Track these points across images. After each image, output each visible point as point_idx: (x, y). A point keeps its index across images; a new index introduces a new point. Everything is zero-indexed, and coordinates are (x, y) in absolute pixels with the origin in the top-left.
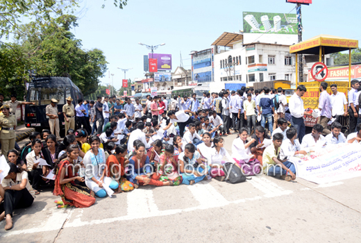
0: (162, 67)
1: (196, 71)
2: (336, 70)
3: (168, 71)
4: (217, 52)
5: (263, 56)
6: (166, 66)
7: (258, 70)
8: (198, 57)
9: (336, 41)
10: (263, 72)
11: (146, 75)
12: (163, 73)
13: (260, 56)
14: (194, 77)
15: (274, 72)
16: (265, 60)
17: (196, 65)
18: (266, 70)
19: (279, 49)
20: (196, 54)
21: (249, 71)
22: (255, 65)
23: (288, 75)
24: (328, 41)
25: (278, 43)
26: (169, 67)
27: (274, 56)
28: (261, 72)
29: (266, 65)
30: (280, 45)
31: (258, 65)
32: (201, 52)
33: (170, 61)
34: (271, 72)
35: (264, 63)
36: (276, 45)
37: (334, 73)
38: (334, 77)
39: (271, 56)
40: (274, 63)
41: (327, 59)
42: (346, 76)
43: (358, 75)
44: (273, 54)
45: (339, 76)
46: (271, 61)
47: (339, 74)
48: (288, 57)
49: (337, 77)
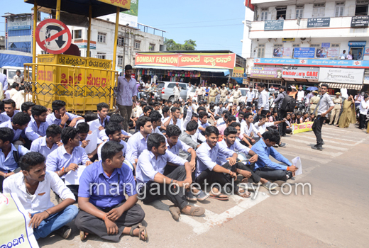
1: (12, 39)
2: (162, 56)
5: (92, 33)
7: (85, 47)
8: (15, 22)
10: (92, 50)
14: (9, 46)
15: (104, 52)
16: (94, 37)
17: (12, 32)
18: (95, 48)
19: (111, 27)
22: (81, 41)
25: (110, 21)
27: (105, 34)
29: (95, 43)
30: (113, 23)
31: (86, 41)
32: (18, 15)
34: (100, 51)
35: (93, 40)
36: (108, 22)
37: (159, 59)
38: (160, 63)
39: (102, 34)
40: (104, 42)
41: (161, 46)
42: (170, 64)
43: (181, 64)
44: (104, 32)
45: (164, 63)
46: (101, 39)
47: (164, 61)
48: (120, 38)
49: (162, 63)
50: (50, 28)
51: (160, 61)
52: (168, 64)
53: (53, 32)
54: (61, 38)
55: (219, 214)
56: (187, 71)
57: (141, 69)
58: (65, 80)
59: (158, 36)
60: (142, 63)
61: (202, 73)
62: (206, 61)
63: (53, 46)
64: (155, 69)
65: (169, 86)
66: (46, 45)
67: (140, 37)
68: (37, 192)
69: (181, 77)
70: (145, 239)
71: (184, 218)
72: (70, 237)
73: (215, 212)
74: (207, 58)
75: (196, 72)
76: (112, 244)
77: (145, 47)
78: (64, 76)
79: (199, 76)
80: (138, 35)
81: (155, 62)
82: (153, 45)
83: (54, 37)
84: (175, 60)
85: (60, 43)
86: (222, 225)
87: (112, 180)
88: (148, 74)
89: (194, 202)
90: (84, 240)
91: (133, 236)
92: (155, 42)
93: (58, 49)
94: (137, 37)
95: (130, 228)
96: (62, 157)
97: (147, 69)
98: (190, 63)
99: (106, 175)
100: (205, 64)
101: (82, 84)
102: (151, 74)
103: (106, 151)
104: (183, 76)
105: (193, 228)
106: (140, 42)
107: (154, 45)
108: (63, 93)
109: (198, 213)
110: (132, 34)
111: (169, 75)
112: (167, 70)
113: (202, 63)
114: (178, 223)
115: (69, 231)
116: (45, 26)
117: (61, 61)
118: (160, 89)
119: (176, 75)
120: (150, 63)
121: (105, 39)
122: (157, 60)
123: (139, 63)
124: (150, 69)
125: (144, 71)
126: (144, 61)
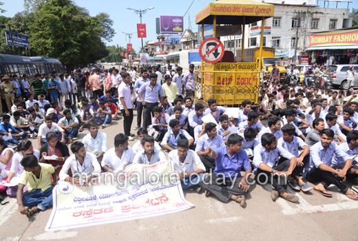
0: (174, 29)
3: (179, 33)
6: (177, 28)
9: (236, 7)
10: (266, 36)
11: (158, 38)
12: (174, 36)
15: (279, 36)
16: (270, 23)
18: (270, 33)
19: (286, 9)
21: (251, 35)
22: (257, 28)
23: (294, 39)
24: (223, 8)
25: (285, 3)
26: (181, 29)
27: (280, 18)
28: (263, 36)
29: (270, 28)
30: (288, 5)
31: (261, 28)
33: (182, 23)
34: (275, 36)
35: (268, 25)
36: (283, 5)
37: (338, 38)
38: (338, 42)
39: (277, 18)
40: (279, 26)
41: (345, 20)
42: (351, 42)
44: (279, 16)
45: (344, 42)
46: (276, 23)
47: (344, 39)
48: (296, 19)
49: (341, 42)
50: (209, 45)
51: (339, 40)
52: (348, 42)
53: (211, 47)
54: (216, 51)
55: (313, 205)
57: (316, 51)
58: (220, 81)
59: (342, 9)
60: (317, 44)
63: (211, 57)
64: (332, 50)
65: (343, 69)
66: (207, 58)
67: (318, 15)
68: (185, 162)
70: (244, 206)
71: (280, 200)
72: (200, 192)
73: (310, 203)
76: (222, 203)
77: (324, 25)
78: (219, 78)
80: (317, 13)
81: (332, 42)
82: (334, 21)
83: (211, 51)
85: (216, 54)
86: (309, 214)
87: (233, 159)
88: (323, 55)
89: (298, 191)
90: (207, 196)
91: (237, 202)
92: (337, 17)
93: (215, 59)
94: (315, 15)
95: (236, 197)
96: (206, 141)
97: (323, 50)
99: (229, 155)
101: (233, 84)
102: (326, 55)
103: (232, 139)
105: (283, 209)
106: (318, 19)
107: (336, 20)
108: (219, 91)
109: (293, 200)
110: (308, 12)
111: (348, 55)
112: (346, 50)
114: (274, 203)
115: (199, 189)
116: (206, 44)
117: (217, 68)
118: (331, 73)
119: (357, 54)
120: (327, 43)
121: (279, 23)
122: (335, 39)
123: (314, 44)
124: (326, 50)
125: (318, 52)
126: (319, 41)
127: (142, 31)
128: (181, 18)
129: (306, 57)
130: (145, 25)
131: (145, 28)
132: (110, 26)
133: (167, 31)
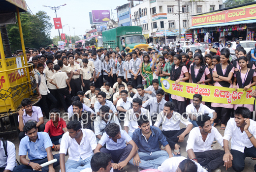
0: (103, 20)
1: (121, 22)
4: (133, 6)
5: (163, 7)
6: (106, 19)
7: (159, 18)
8: (121, 11)
10: (164, 20)
11: (92, 27)
12: (104, 25)
13: (160, 7)
15: (173, 19)
16: (165, 10)
17: (120, 18)
18: (166, 18)
20: (120, 8)
21: (153, 20)
22: (156, 15)
23: (185, 21)
27: (173, 6)
28: (162, 20)
29: (166, 14)
31: (159, 14)
32: (122, 6)
33: (109, 15)
34: (170, 20)
35: (164, 13)
38: (210, 22)
39: (170, 6)
40: (173, 12)
41: (220, 6)
42: (219, 21)
43: (228, 19)
45: (214, 21)
46: (170, 10)
47: (214, 19)
48: (185, 6)
49: (212, 22)
51: (210, 20)
52: (217, 21)
56: (234, 26)
57: (197, 29)
60: (197, 24)
61: (248, 25)
62: (251, 13)
64: (207, 28)
67: (201, 2)
69: (229, 31)
74: (252, 10)
75: (242, 25)
77: (206, 9)
79: (245, 28)
81: (206, 22)
82: (213, 6)
84: (223, 17)
88: (202, 32)
94: (198, 3)
97: (201, 29)
98: (236, 18)
100: (251, 16)
102: (204, 32)
104: (231, 30)
106: (201, 6)
110: (193, 1)
111: (218, 31)
112: (216, 27)
113: (247, 15)
119: (224, 30)
120: (203, 23)
121: (173, 10)
122: (208, 19)
123: (195, 24)
124: (203, 28)
125: (198, 30)
126: (198, 22)
127: (58, 24)
128: (108, 11)
129: (190, 34)
130: (60, 19)
131: (60, 21)
132: (48, 20)
133: (98, 21)
